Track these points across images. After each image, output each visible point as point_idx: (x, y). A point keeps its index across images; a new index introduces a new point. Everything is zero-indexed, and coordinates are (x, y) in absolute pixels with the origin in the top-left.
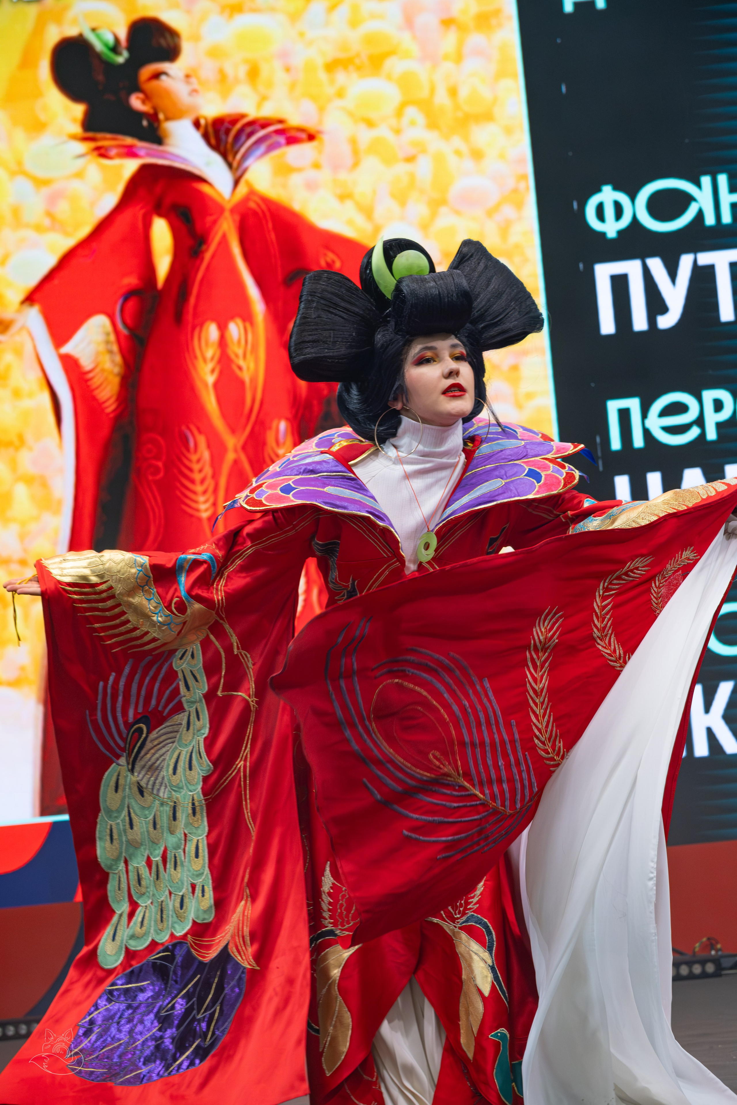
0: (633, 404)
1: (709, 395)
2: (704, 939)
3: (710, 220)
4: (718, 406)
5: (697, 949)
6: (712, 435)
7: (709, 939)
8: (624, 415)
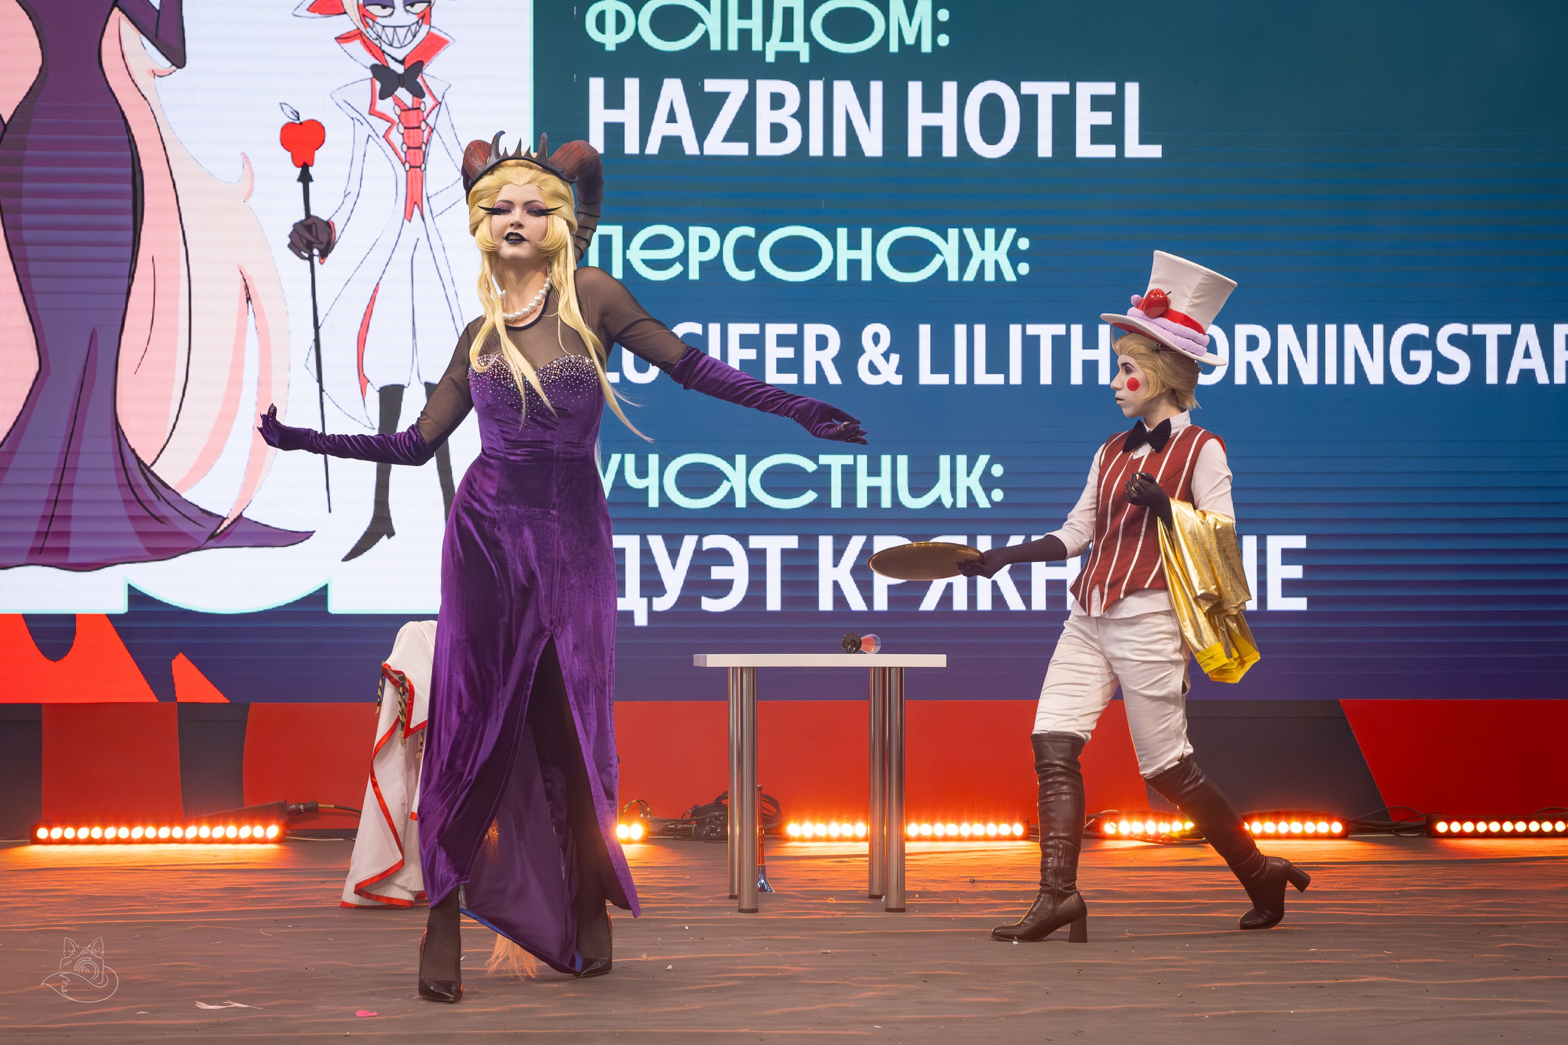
0: (616, 232)
1: (695, 232)
2: (635, 800)
3: (715, 45)
4: (704, 244)
5: (625, 811)
6: (694, 274)
7: (637, 801)
8: (606, 241)
